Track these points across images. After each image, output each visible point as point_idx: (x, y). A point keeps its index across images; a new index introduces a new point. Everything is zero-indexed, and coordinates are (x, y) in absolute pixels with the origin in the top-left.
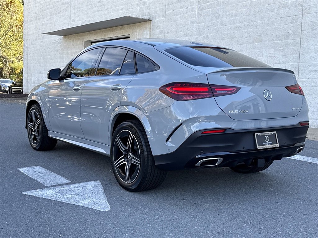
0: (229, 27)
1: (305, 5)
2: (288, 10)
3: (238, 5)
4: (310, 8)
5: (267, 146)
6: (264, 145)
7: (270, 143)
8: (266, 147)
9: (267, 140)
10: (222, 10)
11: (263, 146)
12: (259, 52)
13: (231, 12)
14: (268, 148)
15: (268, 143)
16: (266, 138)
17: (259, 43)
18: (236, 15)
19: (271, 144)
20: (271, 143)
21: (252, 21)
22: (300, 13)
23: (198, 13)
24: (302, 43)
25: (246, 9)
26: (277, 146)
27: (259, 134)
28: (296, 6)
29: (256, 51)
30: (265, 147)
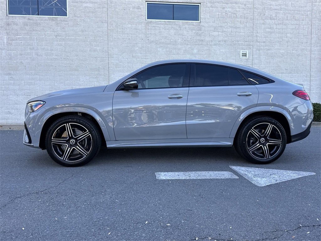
0: (46, 57)
1: (110, 52)
2: (98, 53)
3: (53, 43)
4: (113, 55)
10: (36, 44)
12: (76, 78)
13: (46, 47)
17: (76, 72)
18: (52, 50)
21: (67, 56)
22: (106, 56)
23: (7, 42)
24: (110, 75)
25: (61, 47)
28: (103, 51)
29: (74, 77)
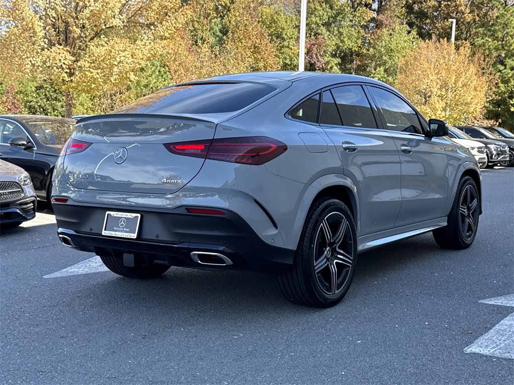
5: (117, 233)
6: (115, 231)
7: (125, 229)
8: (115, 234)
9: (122, 225)
11: (111, 232)
14: (117, 236)
15: (121, 229)
16: (121, 222)
19: (126, 232)
20: (128, 230)
26: (133, 238)
27: (112, 213)
30: (113, 234)
